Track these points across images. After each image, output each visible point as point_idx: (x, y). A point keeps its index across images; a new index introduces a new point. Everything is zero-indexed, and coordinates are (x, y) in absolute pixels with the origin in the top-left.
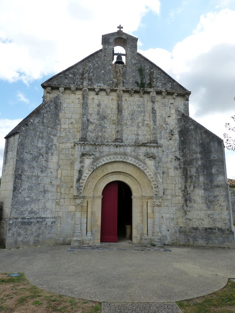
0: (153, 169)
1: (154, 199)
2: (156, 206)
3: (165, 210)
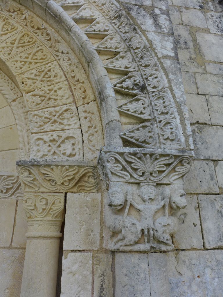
1: (114, 178)
2: (137, 256)
3: (217, 280)
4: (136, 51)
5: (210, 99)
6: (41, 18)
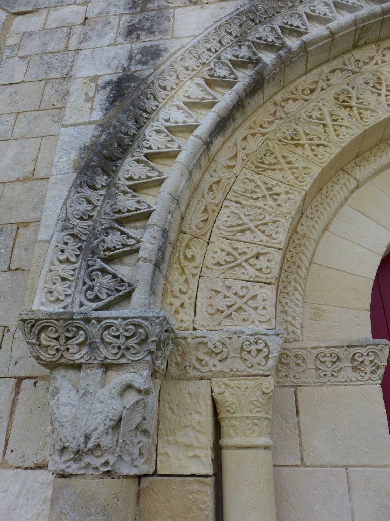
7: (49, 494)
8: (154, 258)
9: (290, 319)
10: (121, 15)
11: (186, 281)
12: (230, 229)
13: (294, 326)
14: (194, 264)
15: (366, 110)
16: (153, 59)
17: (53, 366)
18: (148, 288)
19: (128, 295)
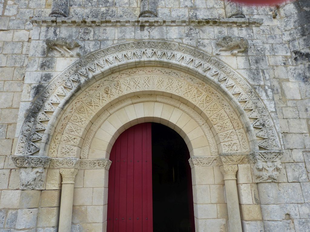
0: (245, 79)
1: (259, 161)
2: (267, 183)
3: (293, 192)
4: (260, 108)
5: (289, 120)
6: (214, 88)
7: (20, 195)
8: (45, 142)
9: (84, 153)
10: (39, 58)
11: (56, 145)
12: (69, 131)
13: (85, 155)
14: (58, 140)
15: (112, 95)
16: (48, 79)
17: (20, 168)
18: (43, 150)
19: (38, 151)
